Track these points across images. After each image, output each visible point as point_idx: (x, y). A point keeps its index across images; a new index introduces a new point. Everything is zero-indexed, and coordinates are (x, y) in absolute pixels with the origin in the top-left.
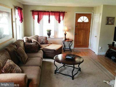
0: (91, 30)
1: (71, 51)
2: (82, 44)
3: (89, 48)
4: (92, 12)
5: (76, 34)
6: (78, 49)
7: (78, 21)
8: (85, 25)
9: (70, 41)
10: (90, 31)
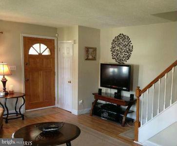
0: (56, 71)
1: (23, 119)
2: (41, 100)
3: (56, 105)
4: (55, 37)
5: (27, 81)
6: (35, 112)
7: (30, 53)
8: (45, 60)
9: (17, 98)
10: (54, 73)
